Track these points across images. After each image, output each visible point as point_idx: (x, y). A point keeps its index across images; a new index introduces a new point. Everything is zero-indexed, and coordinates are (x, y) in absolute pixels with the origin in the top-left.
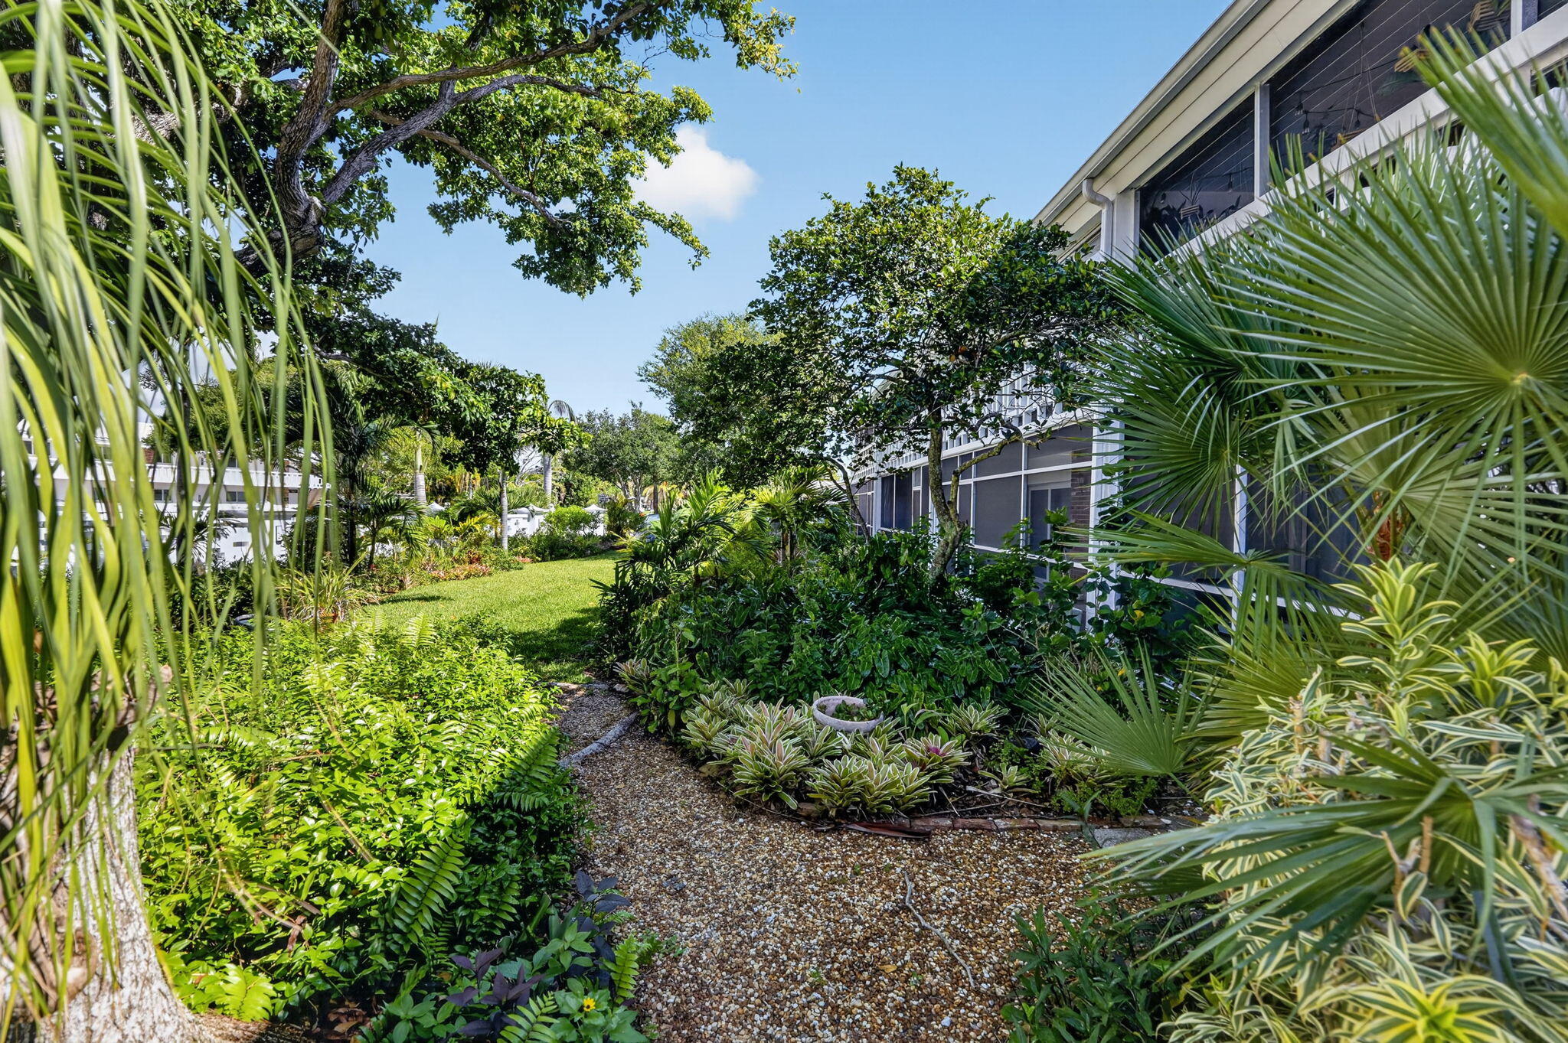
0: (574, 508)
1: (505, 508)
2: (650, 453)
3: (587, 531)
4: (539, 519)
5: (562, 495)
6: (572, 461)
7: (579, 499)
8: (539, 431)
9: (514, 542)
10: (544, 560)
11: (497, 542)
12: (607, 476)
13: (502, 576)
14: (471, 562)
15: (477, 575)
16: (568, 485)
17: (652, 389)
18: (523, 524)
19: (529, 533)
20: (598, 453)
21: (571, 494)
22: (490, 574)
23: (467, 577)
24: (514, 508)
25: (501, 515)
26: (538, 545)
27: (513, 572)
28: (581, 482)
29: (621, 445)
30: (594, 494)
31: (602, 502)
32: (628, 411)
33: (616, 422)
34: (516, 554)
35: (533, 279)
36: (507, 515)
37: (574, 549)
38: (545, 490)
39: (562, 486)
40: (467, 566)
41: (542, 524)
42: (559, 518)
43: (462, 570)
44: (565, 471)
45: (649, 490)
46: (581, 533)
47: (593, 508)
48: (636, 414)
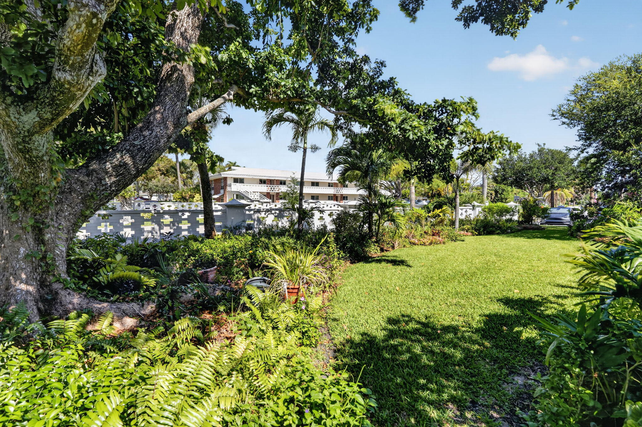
0: (499, 204)
1: (458, 204)
2: (550, 172)
3: (508, 217)
4: (478, 210)
5: (493, 197)
6: (499, 179)
7: (502, 199)
8: (472, 147)
9: (462, 222)
10: (479, 234)
11: (453, 223)
12: (520, 187)
13: (451, 245)
14: (433, 235)
15: (436, 243)
16: (496, 192)
17: (564, 123)
18: (470, 212)
19: (472, 217)
20: (515, 174)
21: (498, 196)
22: (444, 243)
23: (431, 244)
24: (463, 203)
25: (455, 208)
26: (476, 225)
27: (458, 242)
28: (503, 190)
29: (531, 168)
30: (511, 196)
31: (516, 200)
32: (536, 149)
33: (528, 156)
34: (463, 230)
35: (473, 25)
36: (459, 208)
37: (500, 228)
38: (483, 194)
39: (493, 193)
40: (431, 237)
41: (480, 212)
42: (490, 210)
43: (428, 239)
44: (495, 184)
45: (548, 193)
46: (504, 218)
47: (512, 204)
48: (541, 151)
